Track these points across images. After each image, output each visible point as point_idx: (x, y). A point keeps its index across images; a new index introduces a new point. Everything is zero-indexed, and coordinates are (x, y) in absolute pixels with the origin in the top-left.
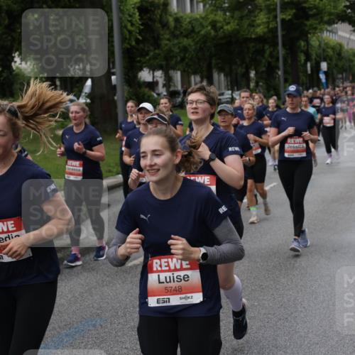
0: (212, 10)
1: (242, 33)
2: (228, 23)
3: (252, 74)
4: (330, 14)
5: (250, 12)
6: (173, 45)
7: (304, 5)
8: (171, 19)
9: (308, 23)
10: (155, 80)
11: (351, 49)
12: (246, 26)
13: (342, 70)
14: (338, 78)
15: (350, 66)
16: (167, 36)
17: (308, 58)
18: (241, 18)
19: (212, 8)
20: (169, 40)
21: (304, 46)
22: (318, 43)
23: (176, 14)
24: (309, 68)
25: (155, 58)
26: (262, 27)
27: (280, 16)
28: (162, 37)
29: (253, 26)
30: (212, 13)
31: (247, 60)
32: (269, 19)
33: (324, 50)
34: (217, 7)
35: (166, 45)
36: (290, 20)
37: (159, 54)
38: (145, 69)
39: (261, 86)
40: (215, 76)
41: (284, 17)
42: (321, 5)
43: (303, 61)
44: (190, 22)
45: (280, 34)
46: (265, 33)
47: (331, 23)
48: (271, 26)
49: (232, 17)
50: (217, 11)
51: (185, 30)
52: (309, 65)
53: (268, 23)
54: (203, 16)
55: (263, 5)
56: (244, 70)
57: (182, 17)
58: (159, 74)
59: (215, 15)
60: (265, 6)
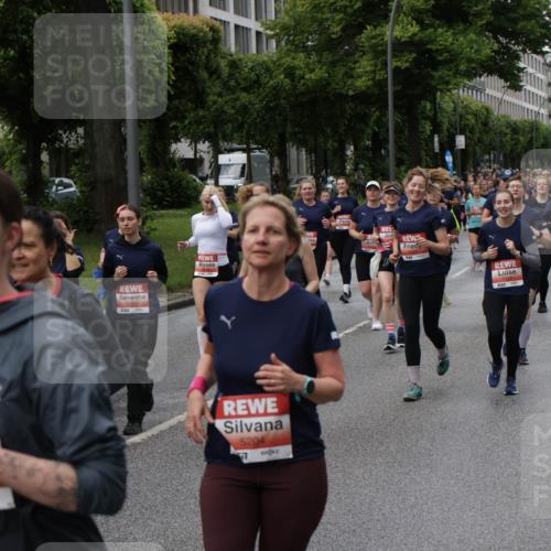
0: (289, 50)
1: (334, 86)
2: (312, 71)
3: (350, 151)
4: (470, 60)
5: (348, 54)
6: (226, 102)
7: (429, 47)
8: (223, 63)
9: (437, 74)
10: (198, 155)
11: (504, 116)
12: (340, 76)
13: (489, 148)
14: (482, 161)
15: (501, 142)
16: (218, 90)
17: (436, 128)
18: (333, 64)
19: (289, 46)
20: (220, 95)
21: (430, 110)
22: (452, 105)
23: (231, 55)
24: (436, 145)
25: (198, 122)
26: (364, 79)
27: (392, 63)
28: (208, 90)
29: (352, 77)
30: (288, 55)
31: (342, 129)
32: (376, 66)
33: (461, 117)
34: (297, 46)
35: (215, 103)
36: (407, 68)
37: (204, 117)
38: (182, 140)
39: (362, 170)
40: (293, 152)
41: (399, 64)
42: (455, 47)
43: (428, 132)
44: (252, 69)
45: (390, 89)
46: (368, 87)
47: (471, 75)
48: (377, 77)
49: (320, 62)
50: (296, 52)
51: (245, 79)
52: (436, 139)
53: (374, 72)
54: (274, 59)
55: (366, 44)
56: (336, 145)
57: (240, 60)
58: (204, 146)
59: (294, 59)
60: (370, 46)
